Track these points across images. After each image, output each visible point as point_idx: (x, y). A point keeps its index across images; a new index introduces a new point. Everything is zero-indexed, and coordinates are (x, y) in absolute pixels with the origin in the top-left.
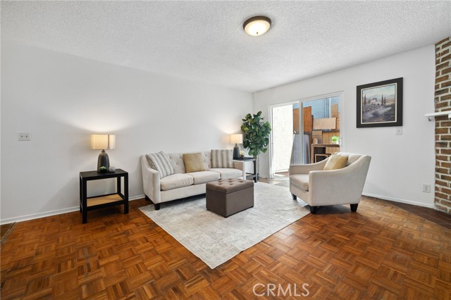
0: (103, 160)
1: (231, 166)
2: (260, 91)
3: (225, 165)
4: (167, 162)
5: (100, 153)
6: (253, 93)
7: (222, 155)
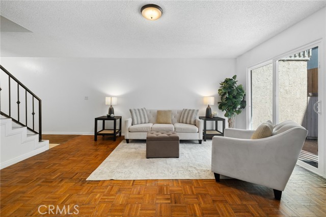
0: (111, 111)
1: (192, 123)
2: (240, 56)
3: (188, 121)
4: (144, 115)
5: (110, 107)
6: (236, 59)
7: (188, 113)
